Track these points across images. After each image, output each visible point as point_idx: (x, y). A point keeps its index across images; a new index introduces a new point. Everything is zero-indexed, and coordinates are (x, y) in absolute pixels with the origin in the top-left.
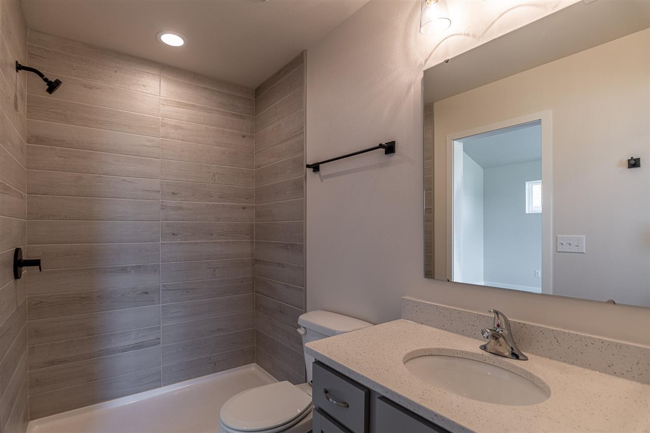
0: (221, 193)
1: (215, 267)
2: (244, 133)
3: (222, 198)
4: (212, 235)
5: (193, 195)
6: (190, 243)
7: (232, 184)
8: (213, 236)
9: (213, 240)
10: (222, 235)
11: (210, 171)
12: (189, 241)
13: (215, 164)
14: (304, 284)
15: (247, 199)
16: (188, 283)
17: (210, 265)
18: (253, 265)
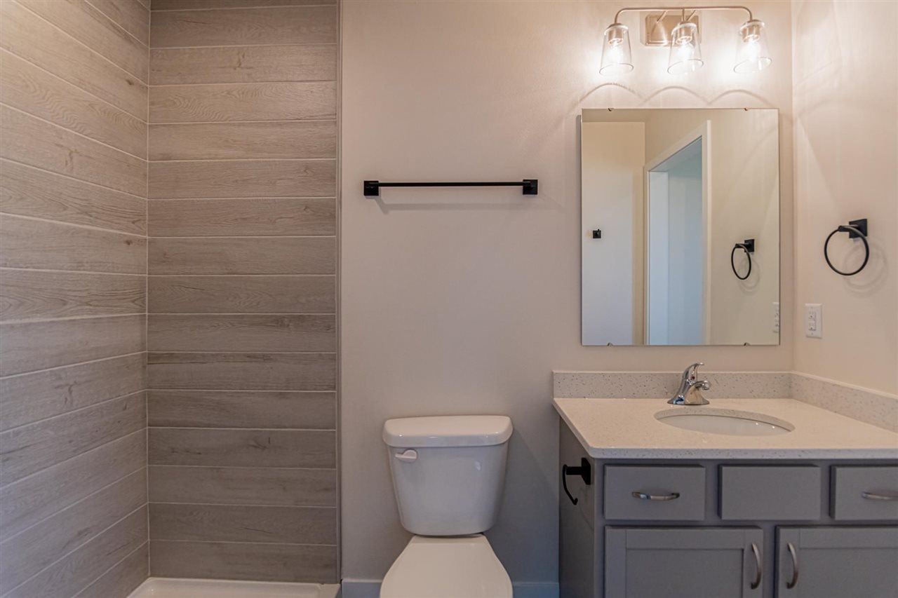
0: (83, 203)
1: (71, 383)
2: (132, 77)
3: (86, 213)
4: (65, 303)
5: (22, 199)
6: (12, 327)
7: (107, 183)
8: (68, 307)
9: (65, 316)
10: (87, 304)
11: (62, 143)
12: (8, 322)
13: (72, 129)
14: (334, 385)
15: (133, 222)
16: (8, 435)
17: (60, 378)
18: (144, 367)
